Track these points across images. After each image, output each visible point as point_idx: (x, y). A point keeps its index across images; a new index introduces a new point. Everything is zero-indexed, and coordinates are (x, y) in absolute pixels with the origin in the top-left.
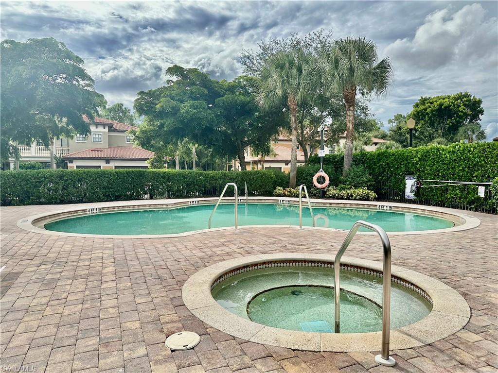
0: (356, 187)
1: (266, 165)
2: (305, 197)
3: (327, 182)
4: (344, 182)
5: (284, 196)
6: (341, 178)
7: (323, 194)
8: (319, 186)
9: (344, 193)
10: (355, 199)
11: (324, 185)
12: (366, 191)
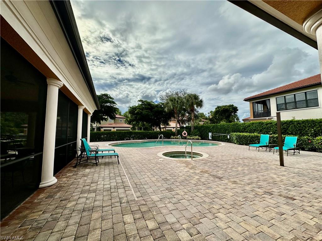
0: (195, 136)
1: (167, 129)
2: (180, 139)
3: (187, 134)
4: (192, 134)
5: (174, 139)
6: (191, 133)
7: (185, 138)
8: (184, 136)
9: (192, 138)
10: (195, 139)
11: (185, 135)
12: (198, 137)
